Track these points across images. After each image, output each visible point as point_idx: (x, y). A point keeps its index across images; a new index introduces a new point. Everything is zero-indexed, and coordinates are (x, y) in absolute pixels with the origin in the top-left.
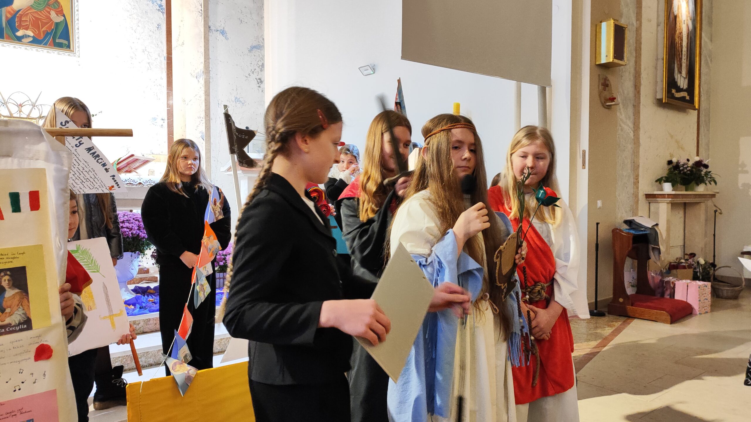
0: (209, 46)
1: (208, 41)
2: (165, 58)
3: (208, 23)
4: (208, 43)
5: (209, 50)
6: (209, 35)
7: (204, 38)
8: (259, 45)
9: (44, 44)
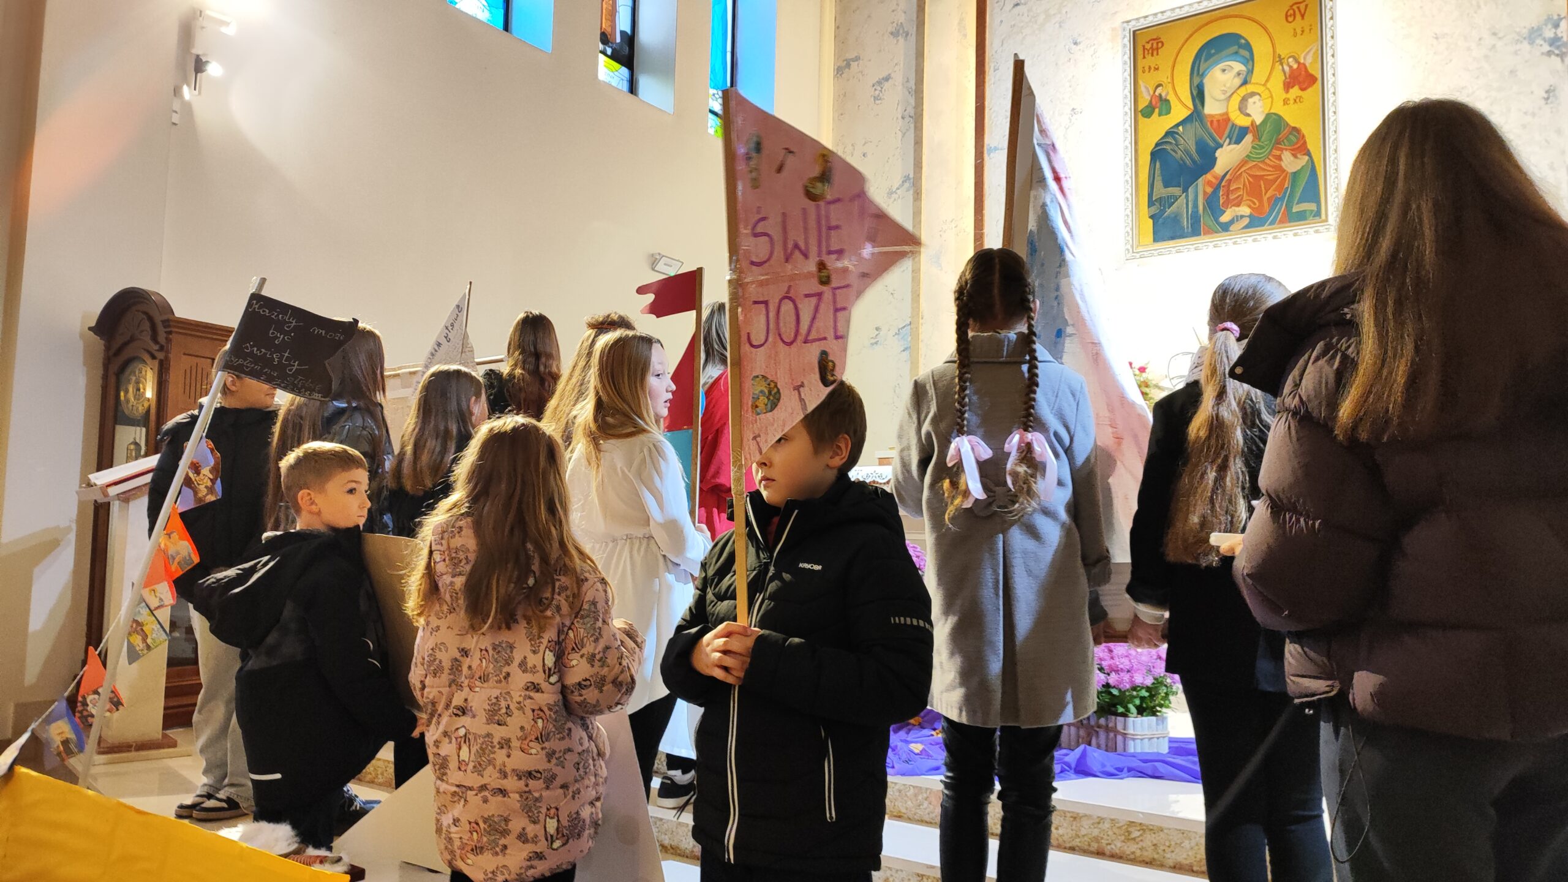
9: (1270, 224)
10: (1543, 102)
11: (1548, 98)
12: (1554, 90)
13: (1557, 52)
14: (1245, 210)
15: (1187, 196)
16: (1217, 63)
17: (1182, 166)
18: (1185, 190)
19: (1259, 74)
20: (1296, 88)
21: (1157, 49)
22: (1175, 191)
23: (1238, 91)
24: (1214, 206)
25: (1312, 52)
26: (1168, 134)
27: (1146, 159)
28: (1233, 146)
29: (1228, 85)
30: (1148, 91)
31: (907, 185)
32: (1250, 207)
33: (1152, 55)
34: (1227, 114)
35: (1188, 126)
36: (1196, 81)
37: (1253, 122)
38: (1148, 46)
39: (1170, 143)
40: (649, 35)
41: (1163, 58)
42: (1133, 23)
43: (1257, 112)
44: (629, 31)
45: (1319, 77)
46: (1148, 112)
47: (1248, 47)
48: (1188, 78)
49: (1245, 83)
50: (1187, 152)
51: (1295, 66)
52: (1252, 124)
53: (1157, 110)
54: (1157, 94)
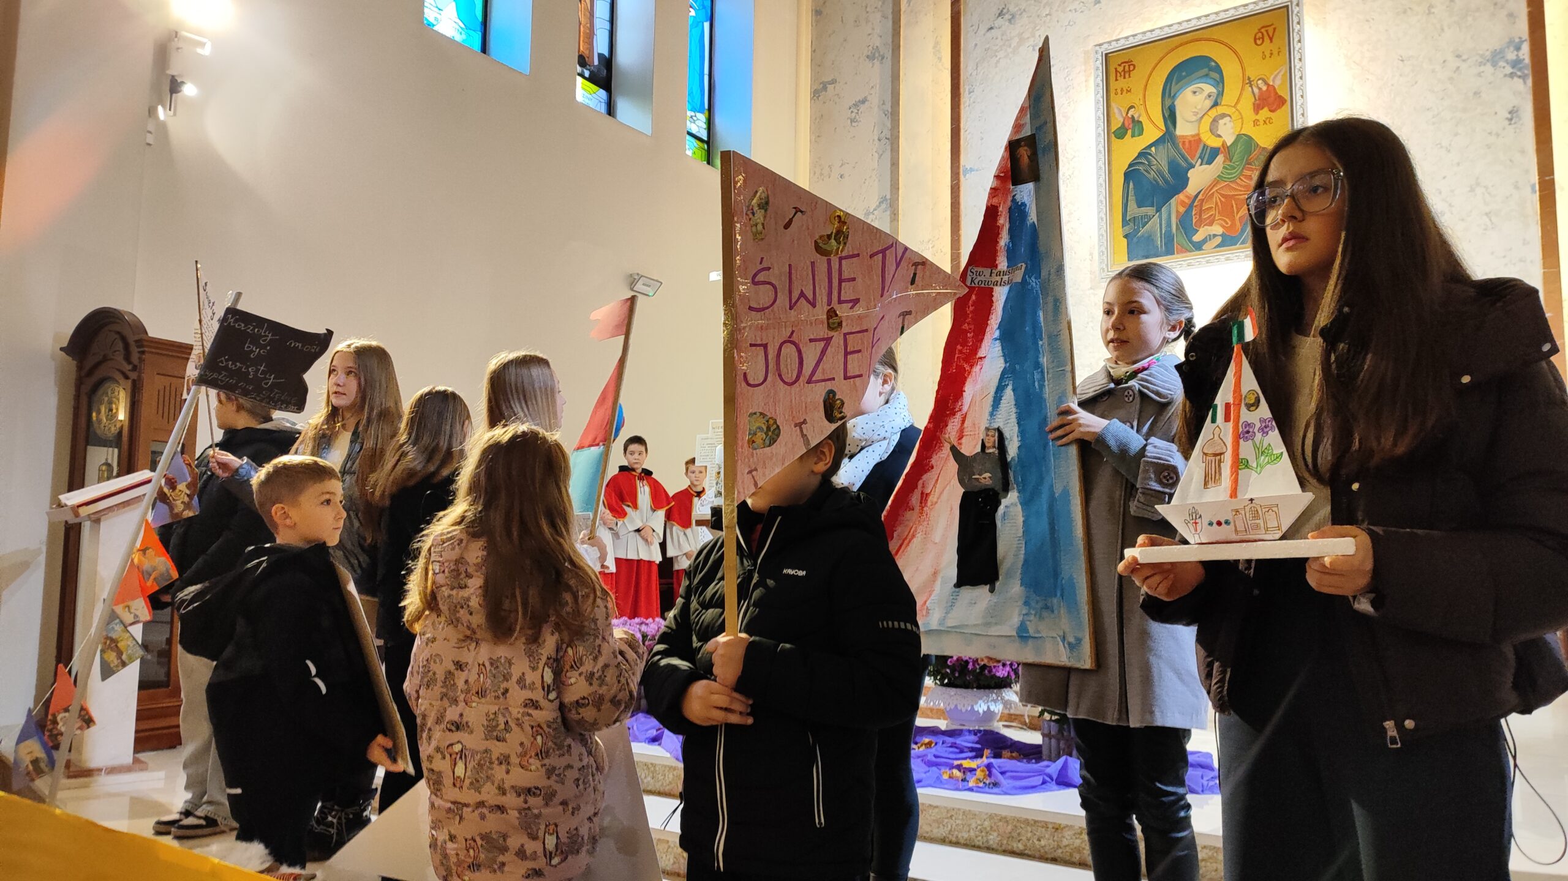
2: (1533, 186)
9: (1242, 243)
10: (1507, 122)
11: (1511, 120)
12: (1517, 111)
13: (1519, 73)
14: (1217, 229)
15: (1160, 217)
16: (1189, 84)
17: (1155, 186)
18: (1159, 210)
19: (1229, 96)
20: (1266, 109)
21: (1130, 71)
22: (1150, 210)
23: (1210, 113)
24: (1187, 225)
25: (1282, 73)
26: (1141, 154)
27: (1119, 179)
28: (1204, 167)
29: (1199, 107)
30: (1120, 111)
31: (884, 206)
32: (1223, 227)
33: (1124, 78)
34: (1198, 135)
35: (1161, 147)
36: (1168, 103)
37: (1224, 143)
38: (1120, 69)
39: (1144, 163)
40: (627, 57)
41: (1136, 80)
42: (1106, 46)
43: (1228, 133)
44: (606, 53)
45: (1288, 98)
46: (1120, 133)
47: (1218, 69)
48: (1160, 100)
49: (1216, 104)
50: (1160, 173)
51: (1264, 88)
52: (1223, 145)
53: (1129, 132)
54: (1129, 115)
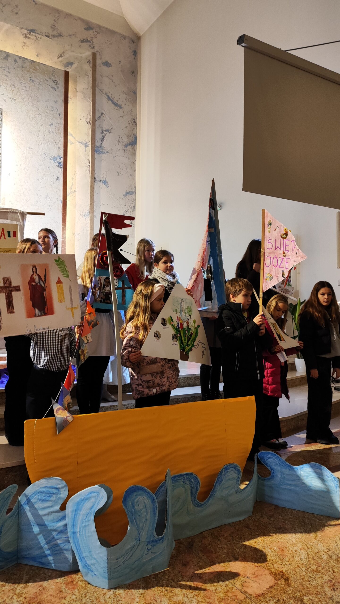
0: (94, 193)
1: (94, 188)
2: (61, 201)
3: (94, 175)
4: (94, 191)
5: (94, 195)
6: (94, 184)
7: (91, 186)
8: (131, 191)
11: (58, 180)
13: (60, 166)
